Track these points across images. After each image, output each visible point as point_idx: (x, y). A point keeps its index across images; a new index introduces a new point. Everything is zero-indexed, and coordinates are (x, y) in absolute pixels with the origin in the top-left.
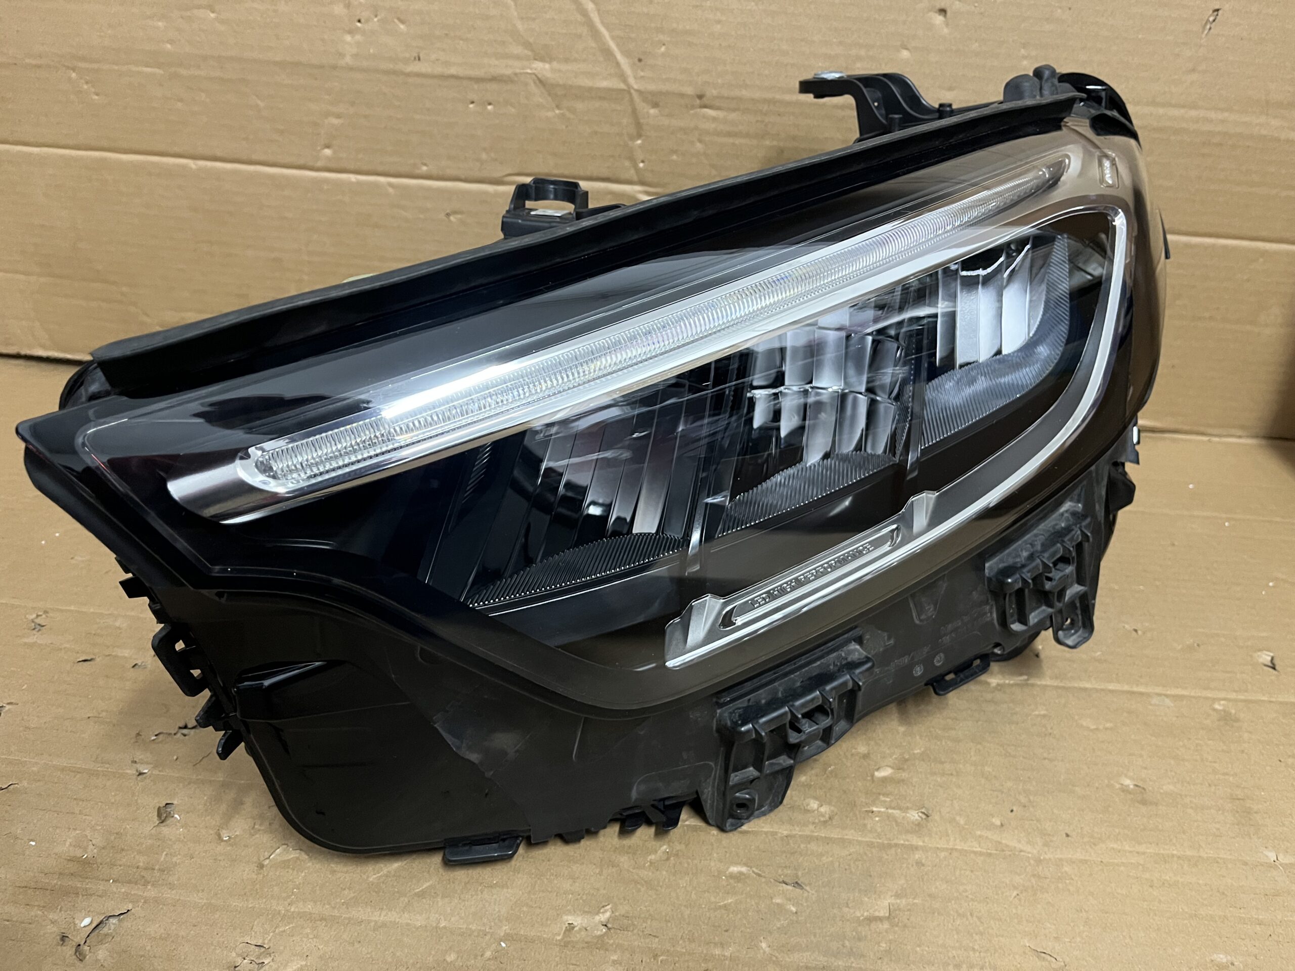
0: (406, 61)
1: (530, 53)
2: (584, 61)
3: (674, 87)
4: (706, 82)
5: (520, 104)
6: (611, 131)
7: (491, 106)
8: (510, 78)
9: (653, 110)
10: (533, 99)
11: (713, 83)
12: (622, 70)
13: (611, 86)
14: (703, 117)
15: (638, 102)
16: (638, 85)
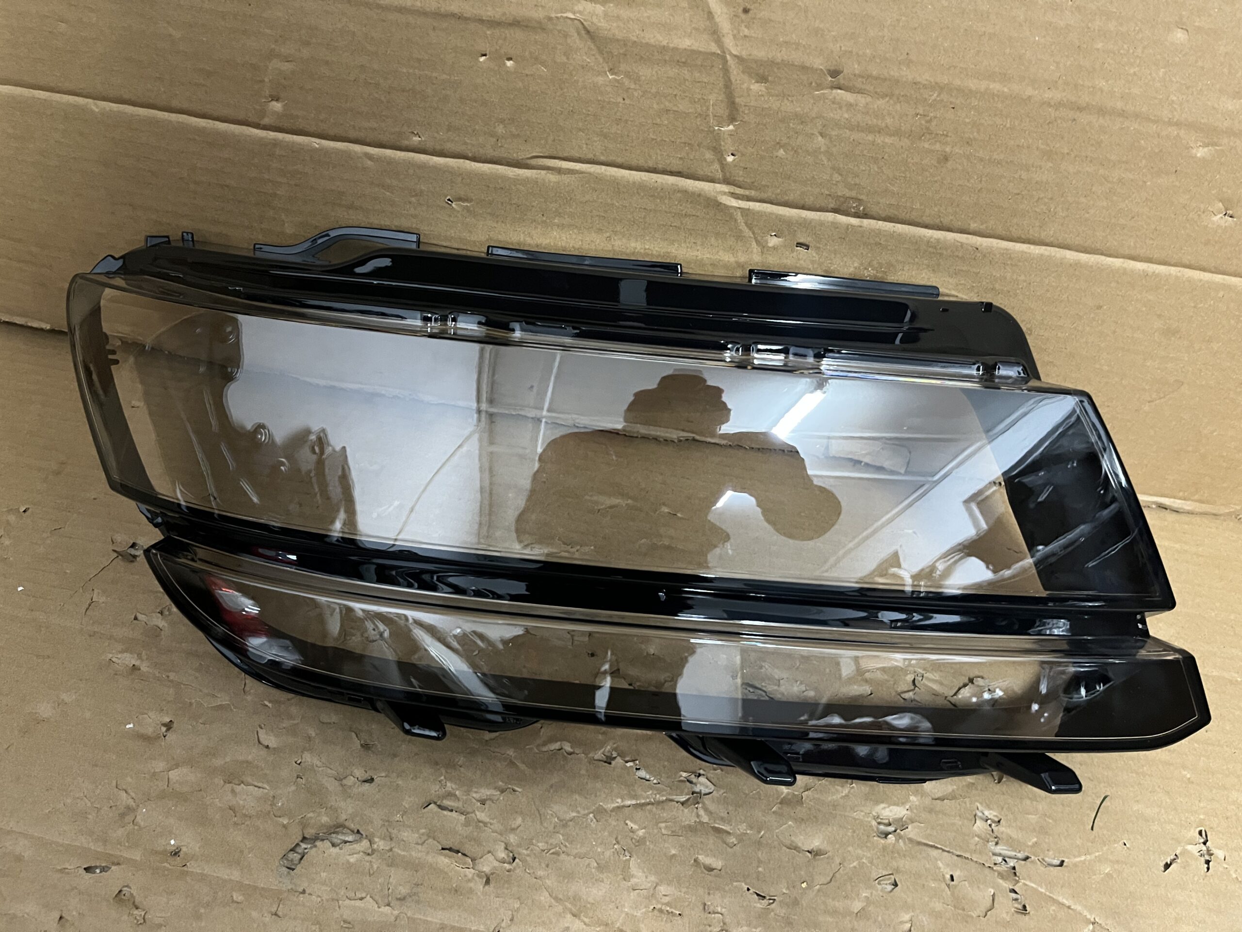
3: (796, 57)
4: (846, 51)
5: (555, 62)
6: (690, 110)
7: (511, 62)
8: (540, 23)
9: (757, 85)
10: (574, 56)
11: (857, 54)
12: (716, 24)
13: (694, 48)
14: (833, 103)
15: (735, 72)
16: (739, 49)
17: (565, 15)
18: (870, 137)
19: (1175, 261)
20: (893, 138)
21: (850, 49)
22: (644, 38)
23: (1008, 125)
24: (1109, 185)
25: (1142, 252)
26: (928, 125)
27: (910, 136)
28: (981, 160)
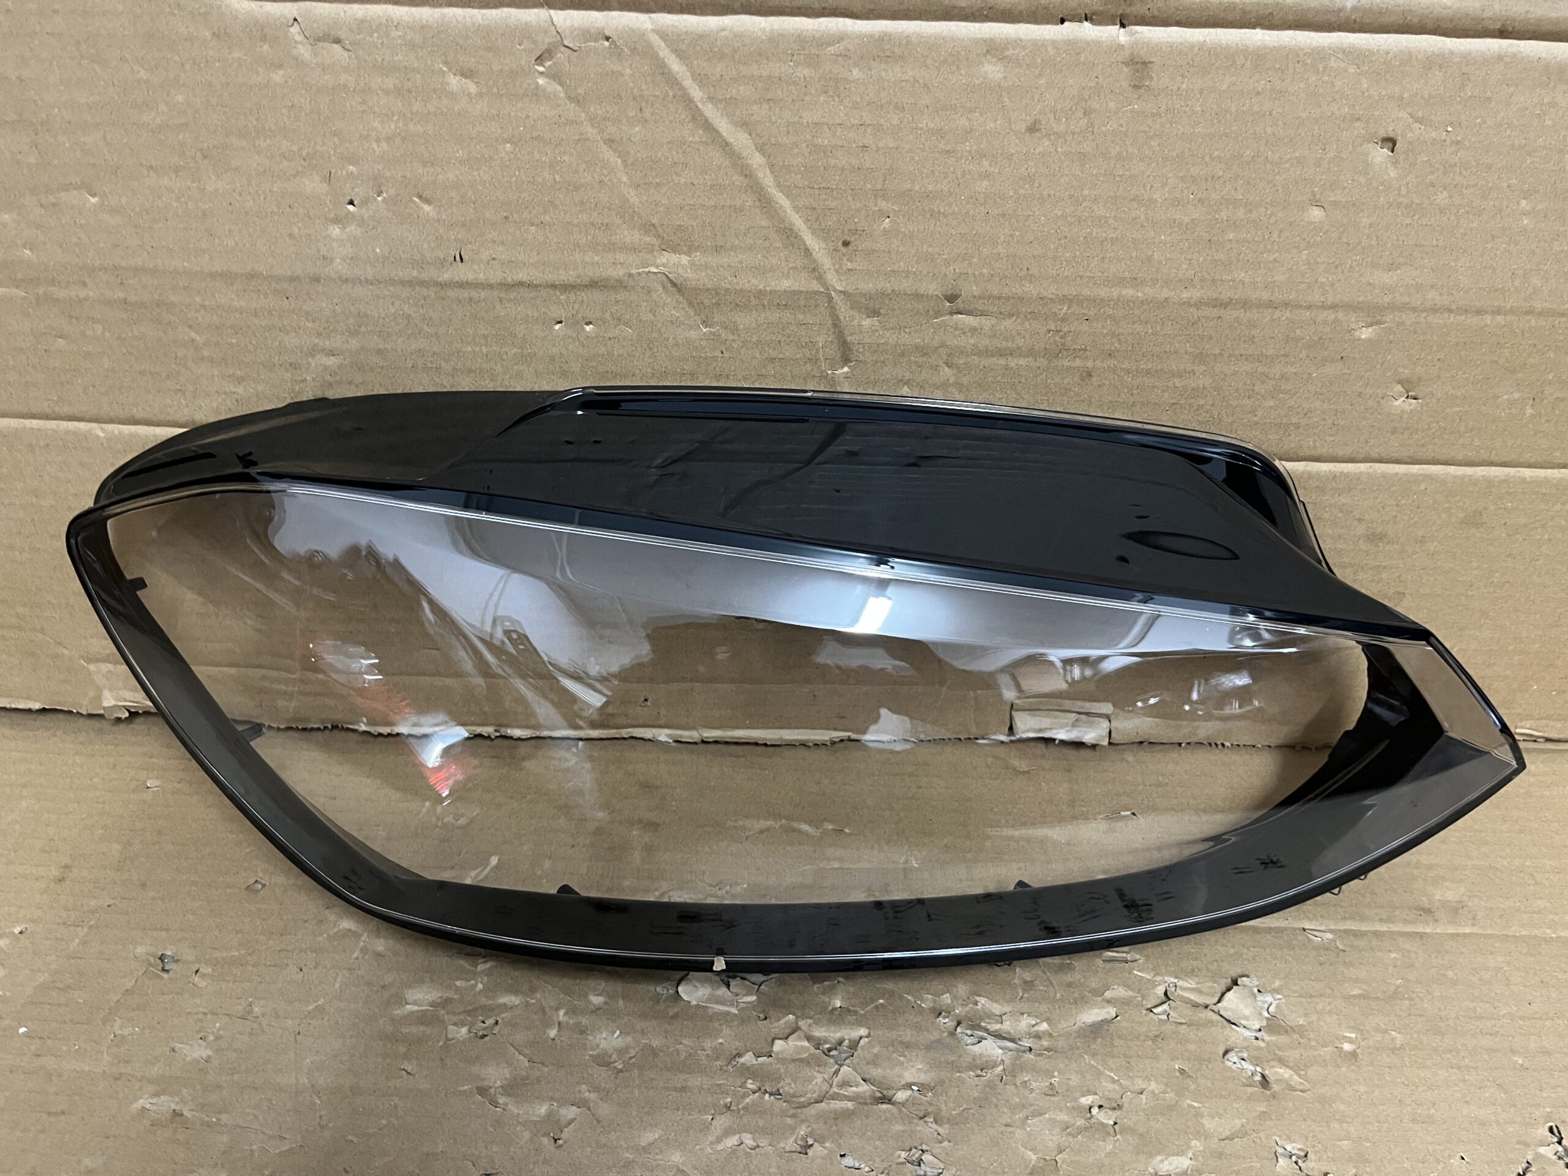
0: (442, 263)
1: (654, 241)
2: (750, 248)
3: (906, 285)
4: (961, 273)
5: (640, 321)
6: (798, 356)
7: (591, 326)
8: (621, 281)
9: (869, 320)
10: (662, 312)
11: (974, 274)
12: (815, 261)
13: (796, 287)
14: (955, 329)
15: (842, 309)
16: (844, 284)
17: (647, 270)
18: (1002, 362)
19: (1363, 456)
20: (1027, 359)
21: (965, 271)
22: (738, 283)
23: (1150, 331)
24: (1272, 382)
25: (1323, 451)
26: (1063, 340)
27: (1045, 354)
28: (1128, 372)
